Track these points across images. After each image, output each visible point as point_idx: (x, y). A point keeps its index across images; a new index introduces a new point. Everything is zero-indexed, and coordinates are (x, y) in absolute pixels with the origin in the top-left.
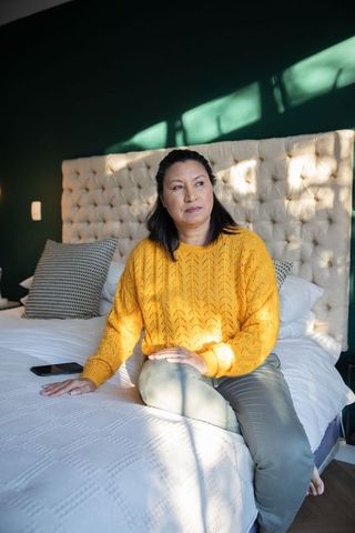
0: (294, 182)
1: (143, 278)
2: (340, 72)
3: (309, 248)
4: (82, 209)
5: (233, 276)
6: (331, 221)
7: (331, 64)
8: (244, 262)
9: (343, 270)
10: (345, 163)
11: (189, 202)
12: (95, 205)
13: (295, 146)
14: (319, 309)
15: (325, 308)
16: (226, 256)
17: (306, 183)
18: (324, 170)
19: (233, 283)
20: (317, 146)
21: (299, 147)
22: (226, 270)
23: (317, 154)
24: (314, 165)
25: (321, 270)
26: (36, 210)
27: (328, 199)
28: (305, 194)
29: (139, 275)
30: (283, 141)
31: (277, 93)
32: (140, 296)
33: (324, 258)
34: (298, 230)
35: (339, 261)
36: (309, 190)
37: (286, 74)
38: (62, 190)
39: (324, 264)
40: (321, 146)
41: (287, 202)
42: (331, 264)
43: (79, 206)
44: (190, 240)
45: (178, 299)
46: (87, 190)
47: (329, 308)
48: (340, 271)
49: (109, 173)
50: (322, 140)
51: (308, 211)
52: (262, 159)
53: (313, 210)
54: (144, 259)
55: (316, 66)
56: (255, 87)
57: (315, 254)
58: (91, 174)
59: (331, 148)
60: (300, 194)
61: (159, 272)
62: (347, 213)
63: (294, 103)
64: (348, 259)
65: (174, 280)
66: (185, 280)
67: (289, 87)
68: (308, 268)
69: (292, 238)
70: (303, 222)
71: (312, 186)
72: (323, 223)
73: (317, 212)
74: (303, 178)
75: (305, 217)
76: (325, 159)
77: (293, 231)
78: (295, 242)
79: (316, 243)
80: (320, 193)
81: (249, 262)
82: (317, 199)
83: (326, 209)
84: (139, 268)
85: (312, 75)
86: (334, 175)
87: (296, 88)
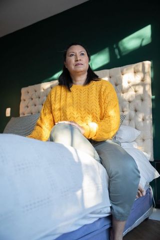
0: (125, 85)
1: (55, 100)
2: (143, 40)
3: (133, 113)
4: (29, 108)
5: (98, 97)
6: (142, 100)
7: (139, 37)
8: (103, 90)
9: (149, 121)
10: (147, 74)
11: (77, 61)
12: (35, 105)
13: (125, 69)
14: (139, 141)
15: (142, 141)
16: (94, 89)
17: (130, 84)
18: (138, 78)
19: (98, 100)
20: (134, 68)
21: (127, 70)
22: (94, 95)
23: (135, 72)
24: (133, 77)
25: (139, 122)
26: (8, 112)
27: (140, 90)
28: (130, 89)
29: (53, 99)
30: (119, 68)
31: (117, 51)
32: (53, 108)
33: (140, 117)
34: (128, 106)
35: (147, 118)
36: (132, 87)
37: (120, 43)
38: (20, 101)
39: (140, 120)
40: (136, 68)
41: (122, 94)
42: (143, 120)
43: (28, 107)
44: (77, 83)
45: (71, 108)
46: (32, 99)
47: (144, 140)
48: (148, 122)
49: (42, 91)
50: (137, 66)
51: (132, 96)
52: (110, 77)
53: (134, 96)
54: (56, 92)
55: (133, 38)
56: (107, 50)
57: (136, 115)
58: (34, 92)
59: (141, 69)
60: (128, 90)
61: (62, 97)
62: (149, 96)
63: (124, 54)
64: (151, 117)
65: (69, 100)
66: (75, 99)
67: (121, 48)
68: (133, 123)
69: (125, 109)
70: (130, 102)
71: (133, 85)
72: (139, 101)
73: (136, 97)
74: (129, 83)
75: (131, 99)
76: (138, 73)
77: (125, 106)
78: (126, 111)
79: (136, 111)
80: (137, 88)
81: (105, 90)
82: (136, 91)
83: (140, 95)
84: (53, 96)
85: (131, 42)
86: (143, 80)
87: (124, 48)
